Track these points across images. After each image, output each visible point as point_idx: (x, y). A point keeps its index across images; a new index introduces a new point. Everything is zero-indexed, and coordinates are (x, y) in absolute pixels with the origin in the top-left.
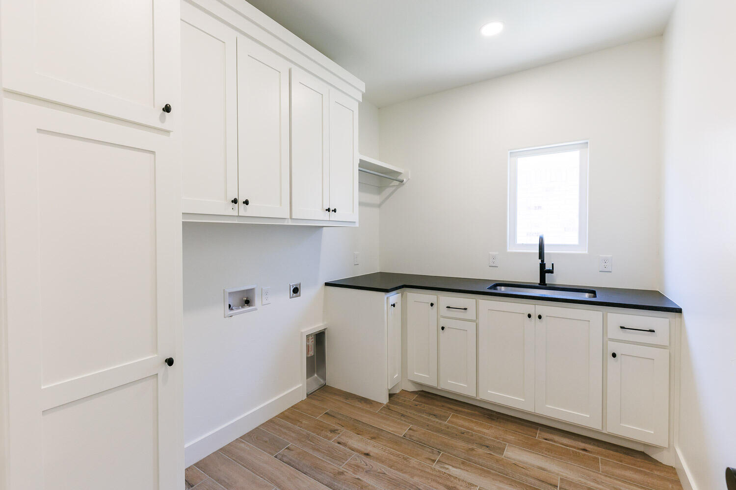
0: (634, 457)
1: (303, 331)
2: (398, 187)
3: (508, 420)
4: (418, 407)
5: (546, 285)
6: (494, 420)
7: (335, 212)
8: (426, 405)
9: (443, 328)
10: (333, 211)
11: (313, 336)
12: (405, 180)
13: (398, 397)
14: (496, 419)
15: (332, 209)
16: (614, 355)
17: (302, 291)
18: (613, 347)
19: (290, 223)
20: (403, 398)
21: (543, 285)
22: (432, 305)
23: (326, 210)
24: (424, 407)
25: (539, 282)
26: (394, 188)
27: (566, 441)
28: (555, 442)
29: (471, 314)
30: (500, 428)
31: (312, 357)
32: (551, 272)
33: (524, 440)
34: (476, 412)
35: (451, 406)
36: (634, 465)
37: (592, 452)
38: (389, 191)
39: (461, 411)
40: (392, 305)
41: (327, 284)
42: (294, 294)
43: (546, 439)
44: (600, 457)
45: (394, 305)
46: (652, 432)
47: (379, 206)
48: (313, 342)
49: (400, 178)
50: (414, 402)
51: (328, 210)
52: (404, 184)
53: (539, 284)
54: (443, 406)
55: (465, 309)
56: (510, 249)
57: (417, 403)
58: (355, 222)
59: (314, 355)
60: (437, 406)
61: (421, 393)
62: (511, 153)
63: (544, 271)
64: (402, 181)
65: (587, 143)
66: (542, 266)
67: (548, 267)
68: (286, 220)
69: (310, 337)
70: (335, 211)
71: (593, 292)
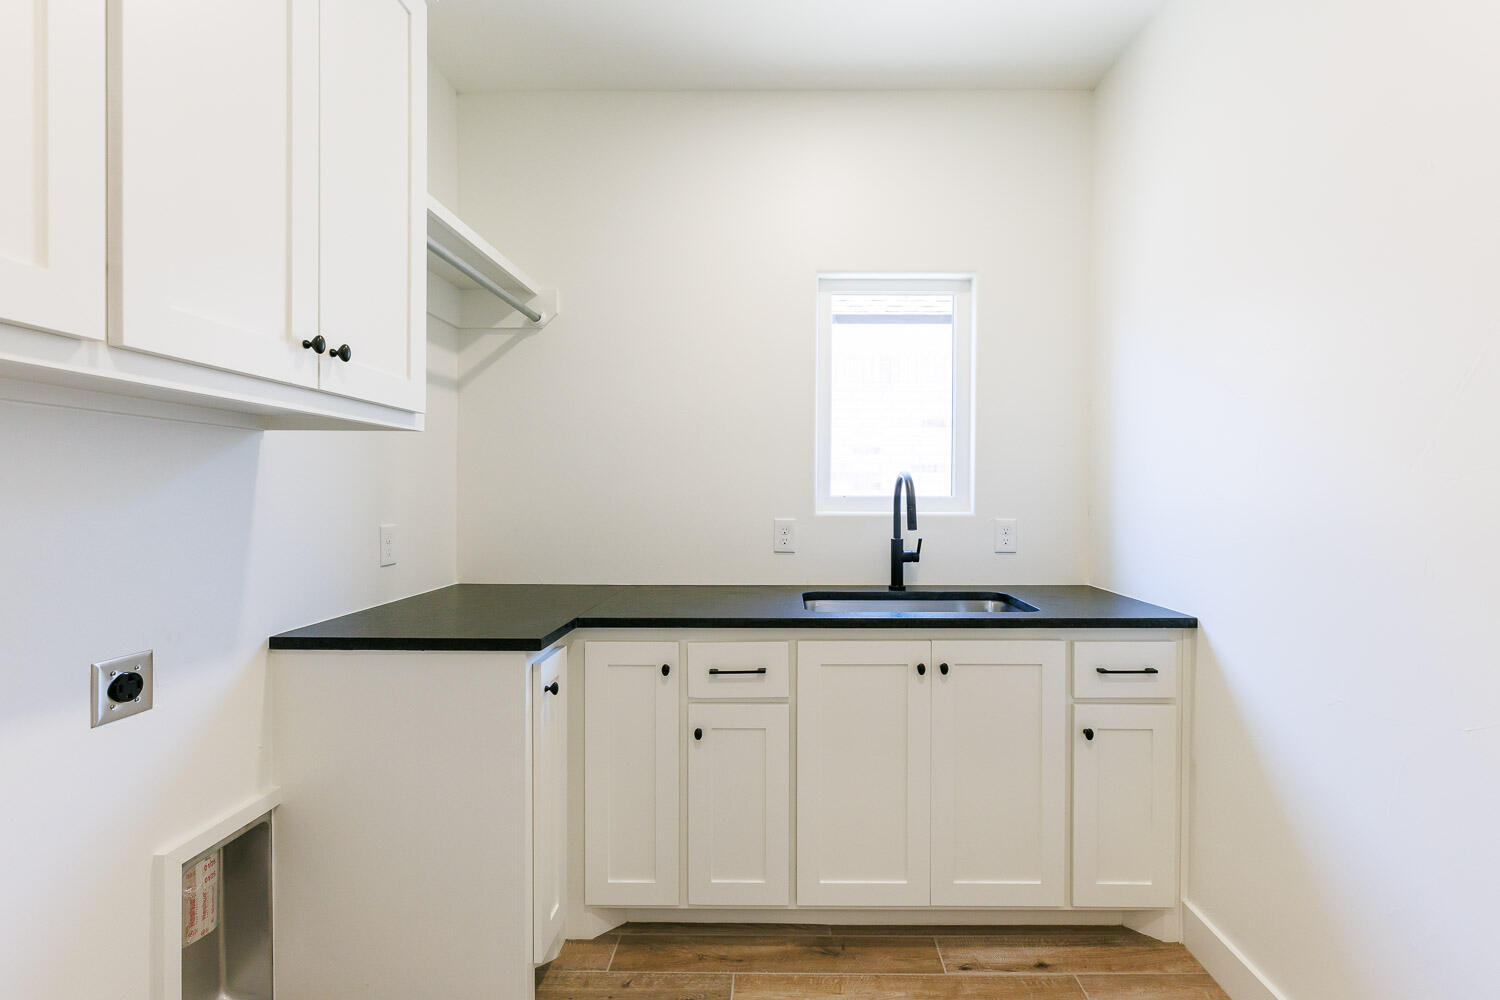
0: (1119, 945)
1: (163, 850)
2: (521, 333)
3: (866, 943)
4: (635, 989)
5: (904, 588)
6: (836, 954)
7: (345, 358)
8: (653, 974)
9: (698, 734)
10: (333, 354)
11: (214, 857)
12: (543, 316)
13: (562, 973)
14: (839, 949)
15: (332, 344)
16: (1089, 734)
17: (162, 687)
18: (1086, 717)
19: (107, 367)
20: (578, 973)
21: (897, 589)
22: (666, 670)
23: (306, 345)
24: (650, 984)
25: (889, 583)
26: (508, 337)
27: (999, 955)
28: (982, 967)
29: (775, 684)
30: (862, 975)
31: (210, 939)
32: (914, 558)
33: (927, 993)
34: (790, 947)
35: (723, 951)
36: (1130, 967)
37: (1053, 965)
38: (489, 343)
39: (752, 959)
40: (547, 689)
41: (278, 643)
42: (118, 706)
43: (964, 968)
44: (1075, 974)
45: (554, 689)
46: (1149, 883)
47: (458, 385)
48: (214, 880)
49: (532, 306)
50: (616, 974)
51: (317, 345)
52: (539, 328)
53: (890, 588)
54: (701, 958)
55: (762, 671)
56: (822, 510)
57: (625, 974)
58: (411, 412)
59: (216, 930)
60: (685, 964)
61: (628, 933)
62: (820, 279)
63: (900, 558)
64: (536, 319)
65: (969, 281)
66: (897, 544)
67: (909, 547)
68: (83, 350)
69: (199, 868)
70: (343, 354)
71: (1004, 599)
